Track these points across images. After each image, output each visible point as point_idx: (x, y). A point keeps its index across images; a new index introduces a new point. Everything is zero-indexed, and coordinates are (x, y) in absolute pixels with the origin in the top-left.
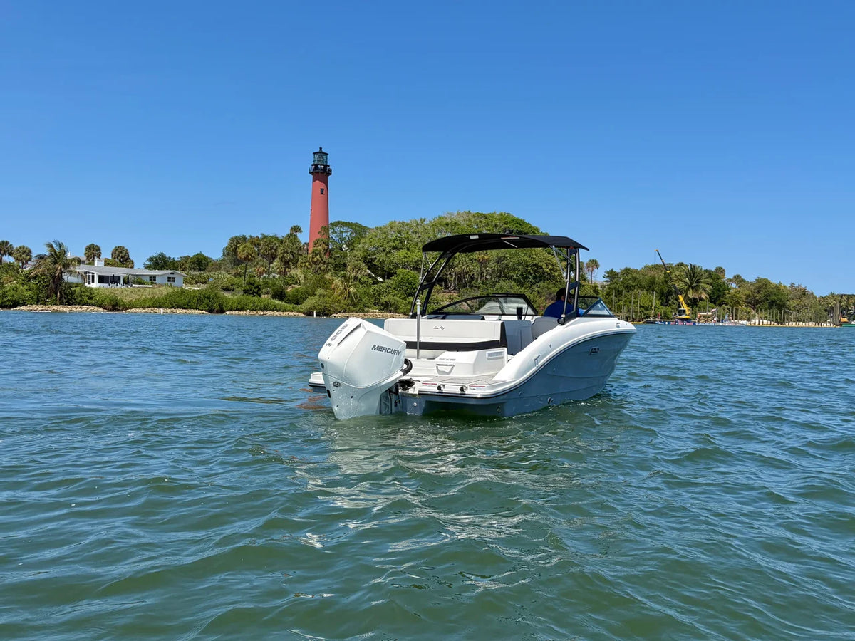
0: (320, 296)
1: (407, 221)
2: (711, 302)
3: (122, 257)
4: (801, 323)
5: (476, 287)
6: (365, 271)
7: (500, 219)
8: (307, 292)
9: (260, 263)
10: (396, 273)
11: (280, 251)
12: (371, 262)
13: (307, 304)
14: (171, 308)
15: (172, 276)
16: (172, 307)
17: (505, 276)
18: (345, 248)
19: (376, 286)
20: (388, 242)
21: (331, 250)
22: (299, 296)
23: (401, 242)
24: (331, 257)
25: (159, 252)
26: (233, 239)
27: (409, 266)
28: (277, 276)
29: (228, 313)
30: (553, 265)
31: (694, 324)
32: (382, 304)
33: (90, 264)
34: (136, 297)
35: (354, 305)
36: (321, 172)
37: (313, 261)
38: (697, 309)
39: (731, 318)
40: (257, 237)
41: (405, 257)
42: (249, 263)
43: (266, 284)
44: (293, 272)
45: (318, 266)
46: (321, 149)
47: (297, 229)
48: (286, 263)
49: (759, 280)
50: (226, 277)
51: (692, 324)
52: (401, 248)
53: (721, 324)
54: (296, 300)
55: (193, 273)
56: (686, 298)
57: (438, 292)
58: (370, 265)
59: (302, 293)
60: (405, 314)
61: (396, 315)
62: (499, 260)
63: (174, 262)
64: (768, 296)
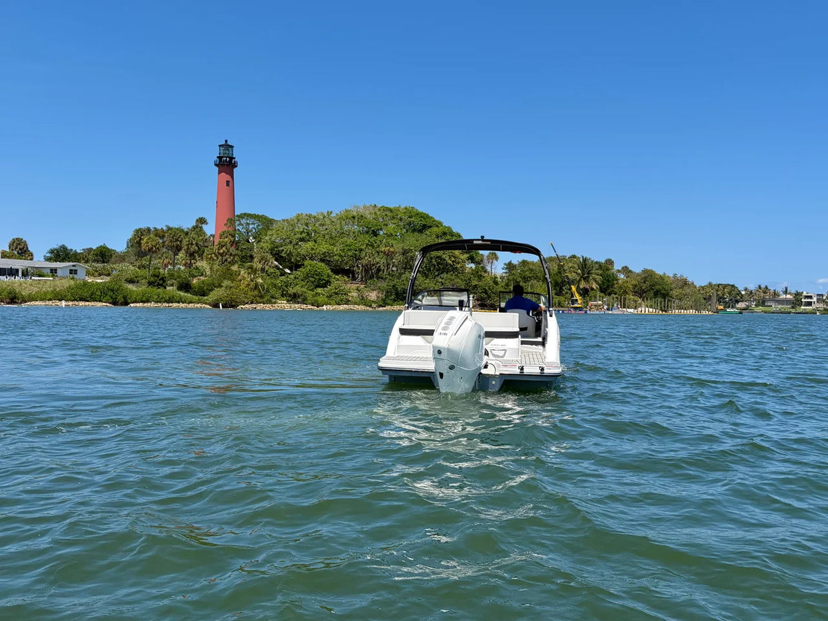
0: (226, 287)
1: (314, 214)
2: (602, 291)
3: (20, 249)
4: (682, 311)
5: (382, 278)
6: (272, 263)
7: (405, 213)
8: (213, 284)
9: (165, 255)
10: (303, 265)
11: (185, 242)
12: (278, 254)
13: (213, 296)
14: (73, 301)
15: (74, 268)
16: (75, 300)
17: (410, 268)
19: (283, 277)
20: (295, 234)
21: (238, 242)
22: (205, 288)
23: (308, 234)
24: (237, 249)
25: (60, 244)
26: (137, 231)
27: (316, 258)
28: (182, 268)
29: (132, 305)
30: (455, 258)
31: (586, 312)
32: (290, 296)
34: (36, 289)
35: (262, 297)
36: (226, 164)
37: (219, 253)
38: (588, 298)
39: (619, 306)
40: (162, 229)
41: (312, 249)
42: (154, 255)
44: (199, 264)
46: (226, 141)
47: (202, 221)
48: (192, 255)
49: (645, 271)
50: (130, 269)
51: (583, 312)
52: (309, 241)
53: (610, 312)
54: (202, 292)
55: (95, 265)
56: (578, 288)
57: (346, 283)
58: (278, 256)
59: (209, 285)
60: (313, 305)
61: (304, 306)
62: (405, 253)
63: (76, 254)
64: (653, 285)
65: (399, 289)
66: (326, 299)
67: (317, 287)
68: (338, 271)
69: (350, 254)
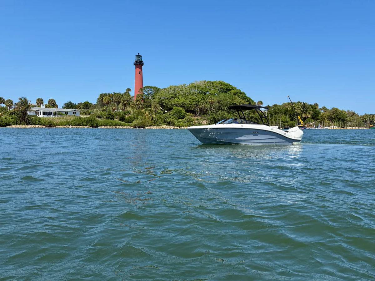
0: (140, 119)
1: (178, 85)
2: (313, 119)
3: (53, 104)
4: (352, 127)
5: (208, 114)
6: (159, 108)
7: (219, 84)
8: (134, 118)
9: (113, 105)
10: (173, 109)
11: (122, 99)
12: (162, 104)
13: (134, 123)
15: (75, 111)
16: (75, 125)
17: (221, 109)
18: (150, 98)
19: (164, 114)
20: (169, 95)
21: (144, 99)
22: (131, 120)
23: (175, 95)
24: (144, 102)
25: (69, 101)
26: (101, 95)
27: (179, 106)
28: (121, 111)
29: (100, 127)
30: (242, 104)
31: (305, 128)
32: (167, 122)
33: (39, 107)
34: (59, 121)
36: (139, 64)
37: (136, 104)
38: (306, 122)
39: (321, 126)
40: (112, 94)
41: (177, 101)
42: (109, 105)
43: (116, 114)
44: (128, 109)
45: (139, 106)
46: (139, 54)
47: (129, 90)
48: (125, 105)
49: (333, 109)
50: (98, 111)
52: (175, 98)
54: (130, 121)
55: (84, 110)
56: (301, 117)
57: (192, 116)
58: (162, 105)
59: (132, 118)
60: (177, 127)
61: (174, 127)
62: (219, 102)
63: (75, 105)
64: (338, 115)
65: (216, 119)
66: (183, 124)
67: (179, 118)
68: (188, 111)
69: (194, 103)
